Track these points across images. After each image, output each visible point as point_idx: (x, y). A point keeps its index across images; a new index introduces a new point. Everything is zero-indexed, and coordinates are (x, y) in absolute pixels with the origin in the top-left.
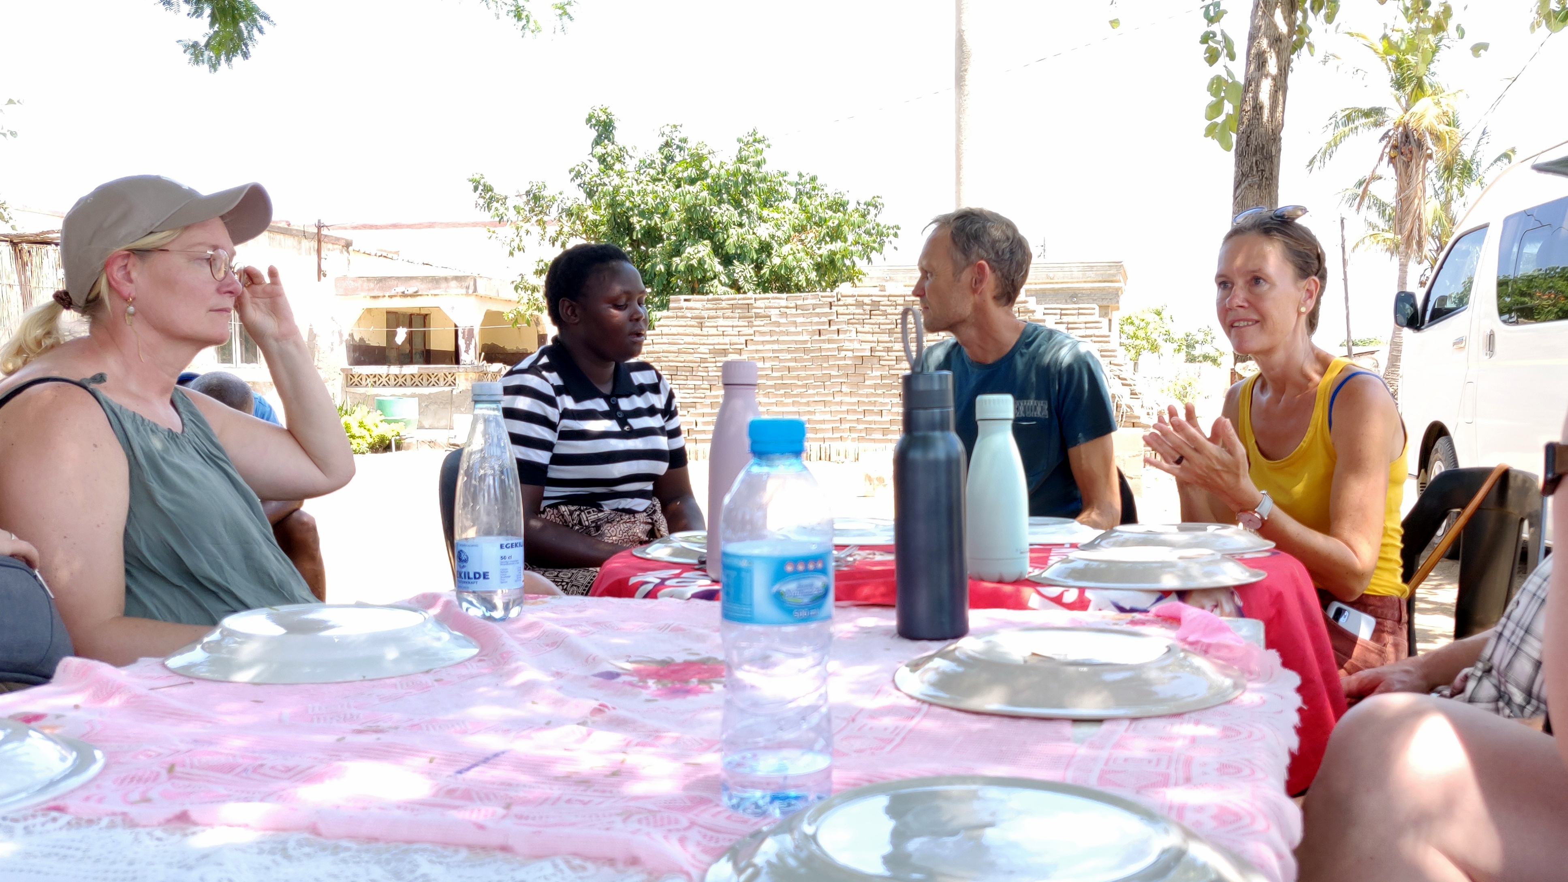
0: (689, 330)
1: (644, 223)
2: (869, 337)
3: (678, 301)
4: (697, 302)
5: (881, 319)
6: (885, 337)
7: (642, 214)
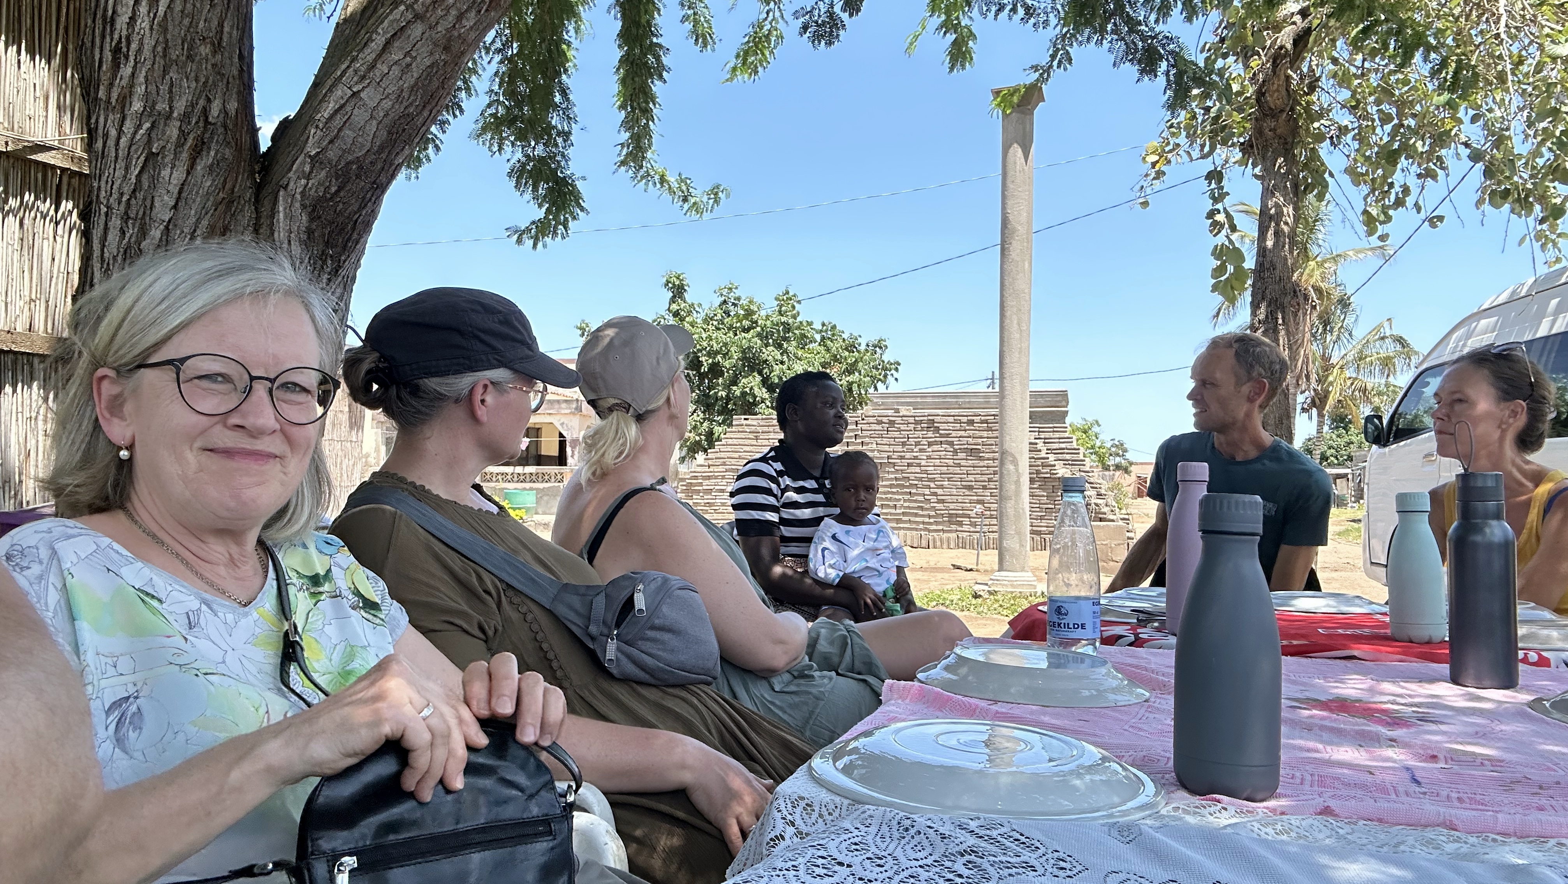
0: (750, 442)
1: (710, 361)
2: (886, 448)
3: (739, 419)
4: (753, 420)
5: (896, 434)
6: (899, 448)
7: (709, 354)
